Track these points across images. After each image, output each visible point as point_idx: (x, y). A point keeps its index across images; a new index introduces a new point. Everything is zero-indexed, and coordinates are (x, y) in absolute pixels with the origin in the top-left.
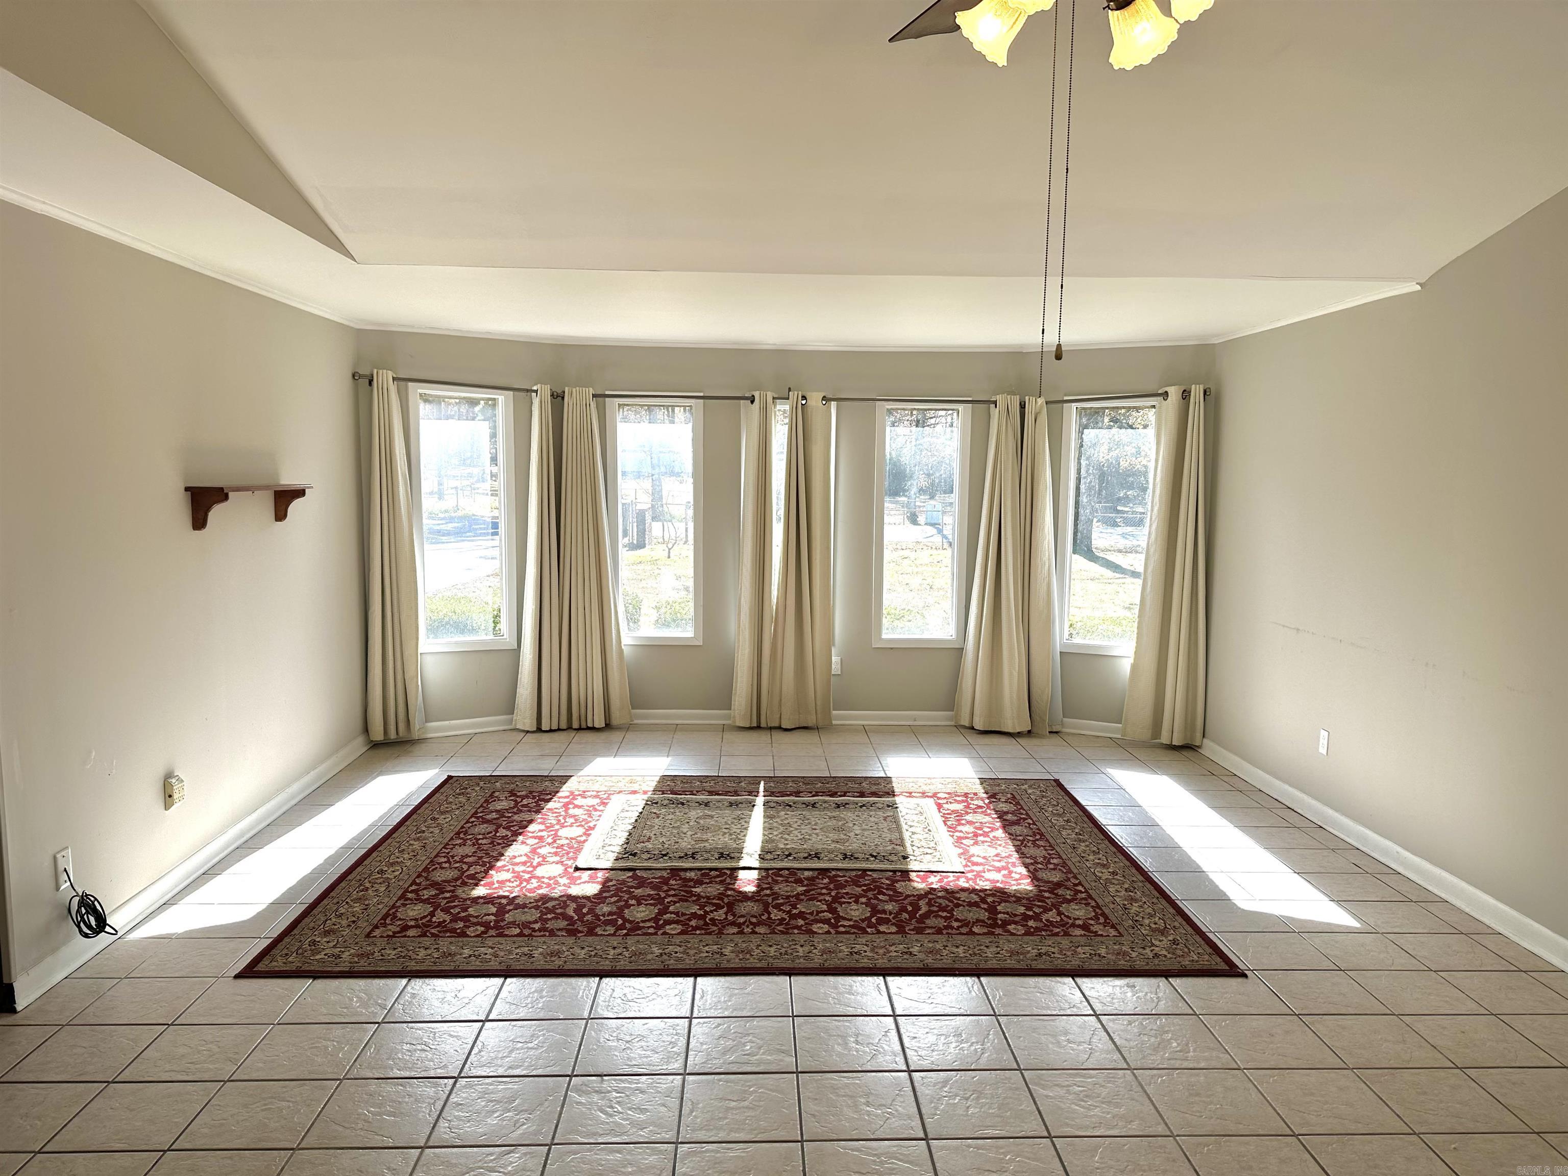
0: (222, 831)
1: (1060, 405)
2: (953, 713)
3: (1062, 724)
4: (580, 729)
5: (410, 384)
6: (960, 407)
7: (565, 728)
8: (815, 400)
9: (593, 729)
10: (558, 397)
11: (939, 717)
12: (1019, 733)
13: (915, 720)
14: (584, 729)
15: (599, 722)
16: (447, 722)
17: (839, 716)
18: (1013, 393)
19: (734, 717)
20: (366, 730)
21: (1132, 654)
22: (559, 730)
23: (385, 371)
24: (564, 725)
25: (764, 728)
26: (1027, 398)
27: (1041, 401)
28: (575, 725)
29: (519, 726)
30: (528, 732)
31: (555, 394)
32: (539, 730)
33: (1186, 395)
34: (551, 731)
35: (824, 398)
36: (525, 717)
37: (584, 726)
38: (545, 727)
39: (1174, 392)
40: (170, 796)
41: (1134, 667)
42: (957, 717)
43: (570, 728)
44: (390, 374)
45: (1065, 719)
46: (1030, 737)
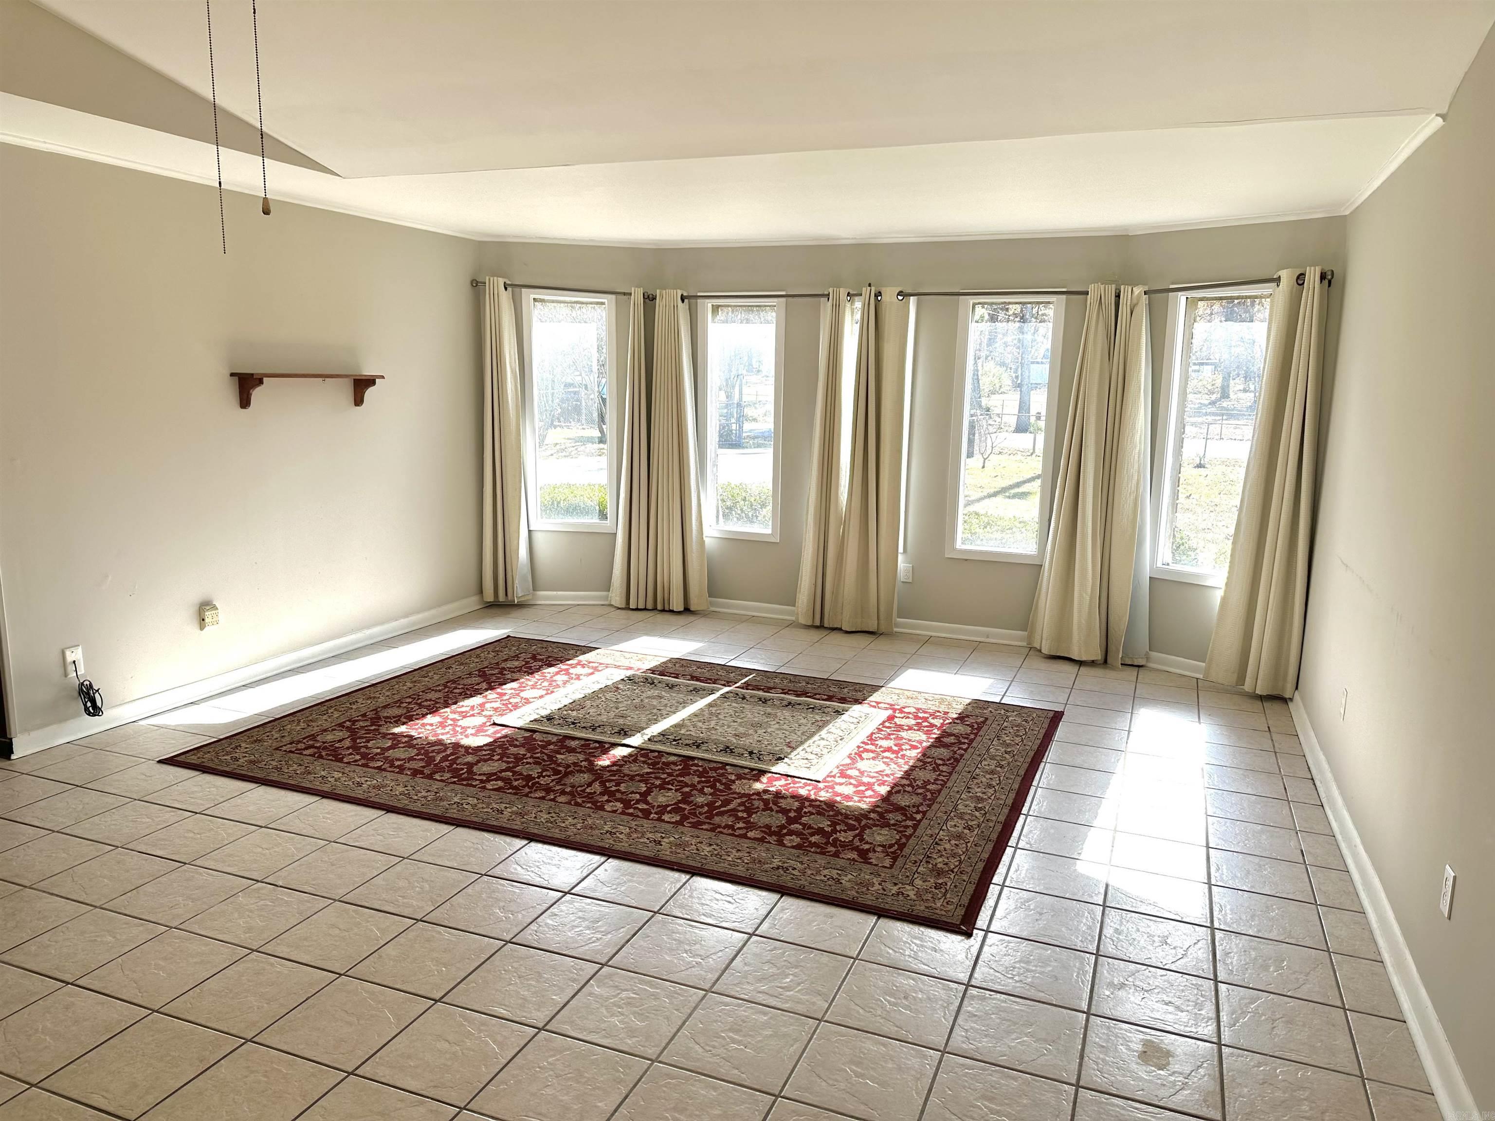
0: (275, 655)
1: (1165, 294)
2: (1026, 633)
3: (1148, 659)
4: (663, 611)
5: (523, 290)
6: (1053, 298)
7: (650, 608)
8: (889, 296)
9: (672, 611)
10: (649, 299)
11: (1014, 637)
12: (1093, 661)
13: (988, 637)
14: (666, 611)
15: (677, 604)
16: (555, 593)
17: (905, 625)
18: (1111, 282)
19: (798, 614)
20: (481, 591)
21: (1223, 586)
22: (645, 609)
23: (496, 278)
24: (649, 606)
25: (825, 628)
26: (1122, 287)
27: (1138, 290)
28: (659, 607)
29: (613, 603)
30: (619, 608)
31: (651, 296)
32: (627, 608)
33: (1300, 279)
34: (637, 609)
35: (900, 293)
36: (616, 596)
37: (667, 608)
38: (633, 605)
39: (1287, 276)
40: (203, 620)
41: (1224, 600)
42: (1030, 638)
43: (655, 609)
44: (501, 281)
45: (1151, 653)
46: (1106, 668)
